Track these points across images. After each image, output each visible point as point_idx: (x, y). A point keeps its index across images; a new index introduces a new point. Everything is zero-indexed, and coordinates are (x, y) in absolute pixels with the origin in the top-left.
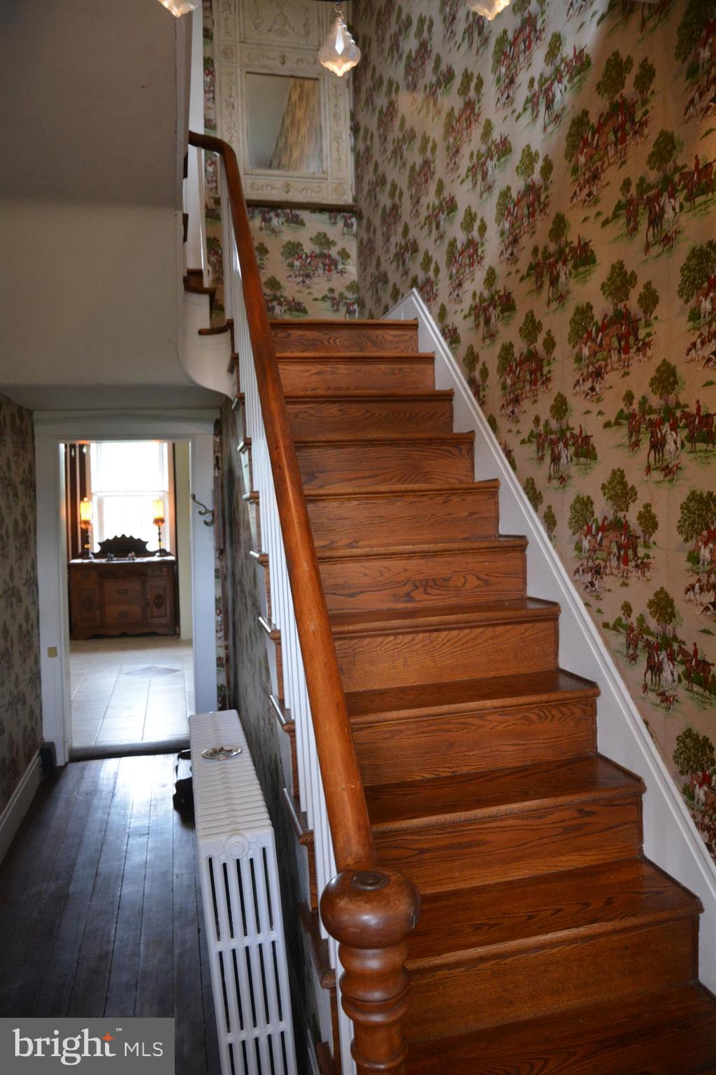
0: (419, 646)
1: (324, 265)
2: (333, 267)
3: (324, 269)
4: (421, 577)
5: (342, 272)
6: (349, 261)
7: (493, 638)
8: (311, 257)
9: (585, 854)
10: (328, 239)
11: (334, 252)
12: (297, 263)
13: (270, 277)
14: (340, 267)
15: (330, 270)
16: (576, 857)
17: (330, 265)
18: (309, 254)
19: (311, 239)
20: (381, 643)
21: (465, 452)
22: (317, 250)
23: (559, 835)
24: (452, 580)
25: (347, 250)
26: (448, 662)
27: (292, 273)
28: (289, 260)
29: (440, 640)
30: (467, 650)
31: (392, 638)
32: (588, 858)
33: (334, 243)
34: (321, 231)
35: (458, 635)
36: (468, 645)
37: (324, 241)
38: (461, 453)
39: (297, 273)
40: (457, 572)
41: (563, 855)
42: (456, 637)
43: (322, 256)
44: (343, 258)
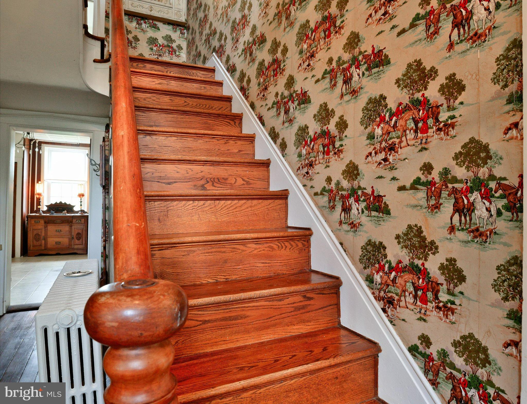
0: (207, 208)
1: (169, 51)
2: (173, 53)
3: (169, 54)
4: (210, 176)
5: (178, 56)
6: (182, 51)
7: (251, 207)
8: (162, 46)
9: (307, 324)
10: (172, 39)
11: (174, 45)
12: (155, 48)
13: (140, 53)
14: (177, 53)
15: (172, 54)
16: (302, 326)
17: (172, 52)
18: (161, 44)
19: (163, 37)
20: (185, 205)
21: (237, 124)
22: (166, 43)
23: (292, 312)
24: (229, 179)
25: (181, 46)
26: (225, 219)
27: (151, 53)
28: (151, 46)
29: (220, 206)
30: (236, 213)
31: (191, 202)
32: (309, 327)
33: (174, 41)
34: (168, 34)
35: (231, 203)
36: (237, 210)
37: (169, 39)
38: (235, 124)
39: (155, 53)
40: (231, 175)
41: (294, 325)
42: (230, 204)
43: (168, 46)
44: (179, 49)
